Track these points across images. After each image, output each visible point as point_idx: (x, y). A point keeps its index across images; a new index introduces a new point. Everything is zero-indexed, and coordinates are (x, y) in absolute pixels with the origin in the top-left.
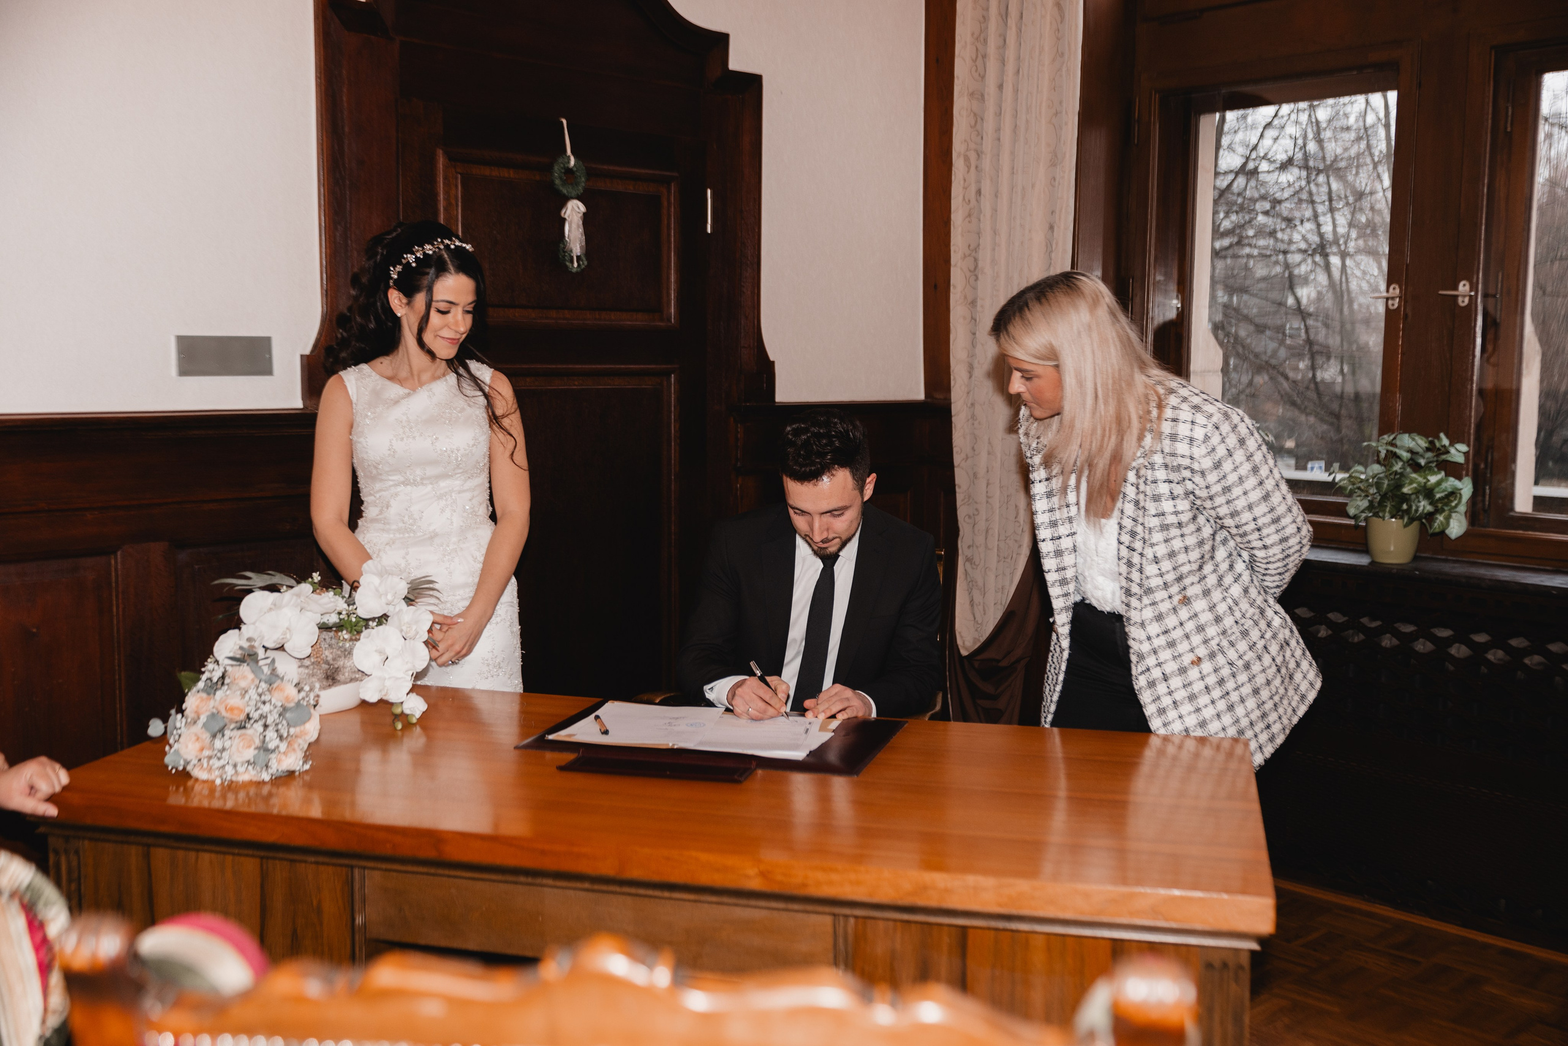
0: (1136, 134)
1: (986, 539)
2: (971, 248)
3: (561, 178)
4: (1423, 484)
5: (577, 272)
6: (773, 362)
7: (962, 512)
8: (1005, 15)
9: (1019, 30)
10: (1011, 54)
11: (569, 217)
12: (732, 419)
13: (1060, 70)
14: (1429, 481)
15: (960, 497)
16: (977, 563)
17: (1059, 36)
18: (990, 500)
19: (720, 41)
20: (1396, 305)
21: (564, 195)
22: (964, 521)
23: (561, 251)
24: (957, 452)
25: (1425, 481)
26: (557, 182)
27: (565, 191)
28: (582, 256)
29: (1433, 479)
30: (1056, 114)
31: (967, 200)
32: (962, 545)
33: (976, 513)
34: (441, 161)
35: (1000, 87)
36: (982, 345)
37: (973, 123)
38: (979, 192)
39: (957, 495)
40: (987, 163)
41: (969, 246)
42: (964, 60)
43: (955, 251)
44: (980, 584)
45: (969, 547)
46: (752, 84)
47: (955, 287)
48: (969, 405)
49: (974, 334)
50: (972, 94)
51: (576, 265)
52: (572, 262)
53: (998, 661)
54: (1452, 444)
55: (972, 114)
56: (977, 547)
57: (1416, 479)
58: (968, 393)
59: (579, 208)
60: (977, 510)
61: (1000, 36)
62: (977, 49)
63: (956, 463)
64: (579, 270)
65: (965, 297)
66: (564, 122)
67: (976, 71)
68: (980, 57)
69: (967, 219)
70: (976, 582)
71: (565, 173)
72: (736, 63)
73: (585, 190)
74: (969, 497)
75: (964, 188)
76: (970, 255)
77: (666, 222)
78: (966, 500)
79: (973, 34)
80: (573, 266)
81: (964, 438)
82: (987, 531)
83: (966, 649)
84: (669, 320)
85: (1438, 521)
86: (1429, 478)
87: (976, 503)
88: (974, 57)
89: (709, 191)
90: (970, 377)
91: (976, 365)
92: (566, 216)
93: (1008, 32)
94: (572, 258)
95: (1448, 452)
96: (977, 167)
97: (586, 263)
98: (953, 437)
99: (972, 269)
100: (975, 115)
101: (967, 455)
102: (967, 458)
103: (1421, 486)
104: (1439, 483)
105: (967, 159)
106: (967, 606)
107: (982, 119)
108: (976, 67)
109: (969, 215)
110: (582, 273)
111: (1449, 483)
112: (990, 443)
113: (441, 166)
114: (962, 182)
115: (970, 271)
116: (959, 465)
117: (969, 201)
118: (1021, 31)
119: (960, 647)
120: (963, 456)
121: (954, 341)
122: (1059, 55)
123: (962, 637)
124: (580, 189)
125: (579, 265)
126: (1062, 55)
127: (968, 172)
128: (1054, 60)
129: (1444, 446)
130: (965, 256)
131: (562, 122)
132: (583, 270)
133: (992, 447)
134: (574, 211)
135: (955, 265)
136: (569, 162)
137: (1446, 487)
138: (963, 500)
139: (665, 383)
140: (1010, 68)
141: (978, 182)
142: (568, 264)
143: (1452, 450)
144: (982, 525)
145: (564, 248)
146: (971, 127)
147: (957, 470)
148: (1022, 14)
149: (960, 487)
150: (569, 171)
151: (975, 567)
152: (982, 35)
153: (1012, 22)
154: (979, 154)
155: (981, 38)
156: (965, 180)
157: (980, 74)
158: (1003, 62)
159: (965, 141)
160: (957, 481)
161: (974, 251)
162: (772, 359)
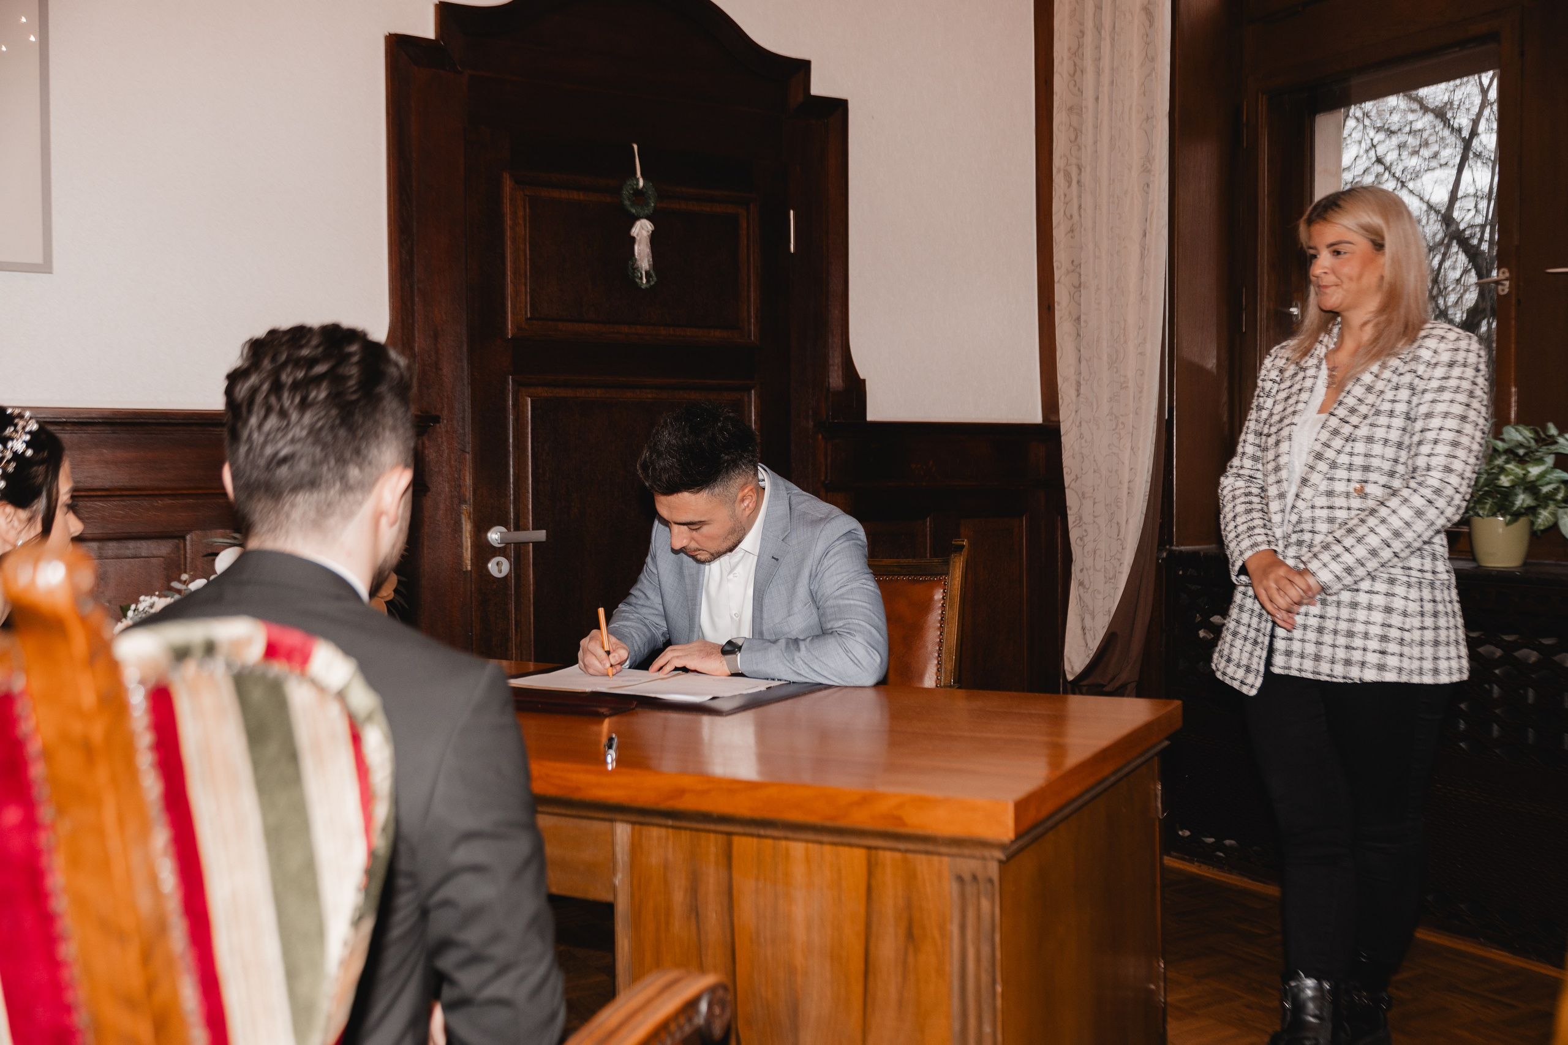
0: (1245, 138)
1: (1094, 560)
2: (1074, 264)
3: (629, 199)
4: (1521, 476)
5: (646, 288)
6: (864, 381)
7: (1074, 535)
8: (1098, 28)
9: (1113, 39)
10: (1106, 63)
11: (637, 235)
12: (820, 436)
13: (1149, 75)
14: (1529, 472)
15: (1071, 519)
16: (1087, 586)
17: (1148, 41)
18: (1096, 519)
19: (803, 67)
20: (1507, 290)
21: (633, 214)
22: (1076, 544)
23: (630, 268)
24: (1067, 473)
25: (1524, 472)
26: (627, 203)
27: (634, 211)
28: (651, 272)
29: (1535, 471)
30: (1148, 119)
31: (1069, 216)
32: (1075, 569)
33: (1085, 534)
34: (508, 184)
35: (1097, 99)
36: (1087, 360)
37: (1073, 137)
38: (1080, 207)
39: (1069, 517)
40: (1086, 178)
41: (1073, 262)
42: (1062, 77)
43: (1057, 268)
44: (1091, 608)
45: (1082, 570)
46: (837, 109)
47: (1059, 304)
48: (1078, 423)
49: (1080, 351)
50: (1071, 109)
51: (644, 281)
52: (641, 278)
53: (1104, 686)
54: (1561, 434)
55: (1072, 129)
56: (1087, 569)
57: (1512, 470)
58: (1076, 412)
59: (647, 227)
60: (1085, 531)
61: (1096, 48)
62: (1075, 65)
63: (1066, 485)
64: (648, 286)
65: (1070, 313)
66: (635, 147)
67: (1075, 85)
68: (1077, 71)
69: (1070, 234)
70: (1087, 606)
71: (633, 194)
72: (817, 88)
73: (655, 210)
74: (1081, 519)
75: (1064, 203)
76: (1073, 271)
77: (745, 242)
78: (1078, 522)
79: (1069, 49)
80: (642, 282)
81: (1074, 458)
82: (1095, 553)
83: (1072, 673)
84: (750, 336)
85: (1542, 517)
86: (1530, 469)
87: (1085, 524)
88: (1072, 72)
89: (792, 212)
90: (1078, 395)
91: (1082, 382)
92: (635, 235)
93: (1102, 43)
94: (641, 274)
95: (1555, 443)
96: (1078, 182)
97: (655, 279)
98: (1063, 457)
99: (1077, 284)
100: (1075, 129)
101: (1076, 476)
102: (1077, 478)
103: (1518, 478)
104: (1542, 475)
105: (1067, 175)
106: (1079, 631)
107: (1081, 132)
108: (1075, 81)
109: (1072, 231)
110: (651, 289)
111: (1555, 475)
112: (1095, 461)
113: (508, 189)
114: (1062, 197)
115: (1075, 287)
116: (1069, 487)
117: (1071, 216)
118: (1114, 40)
119: (1067, 672)
120: (1073, 476)
121: (1060, 358)
122: (1150, 59)
123: (1070, 662)
124: (648, 211)
125: (648, 281)
126: (1153, 60)
127: (1069, 186)
128: (1142, 65)
129: (1552, 436)
130: (1068, 272)
131: (633, 148)
132: (652, 287)
133: (1097, 464)
134: (642, 229)
135: (1059, 281)
136: (638, 184)
137: (1551, 479)
138: (1074, 522)
139: (746, 399)
140: (1106, 79)
141: (1080, 197)
142: (637, 280)
143: (1561, 440)
144: (1090, 547)
145: (633, 265)
146: (1071, 142)
147: (1067, 491)
148: (1115, 24)
149: (1070, 509)
150: (638, 193)
151: (1085, 590)
152: (1080, 49)
153: (1106, 33)
154: (1080, 168)
155: (1077, 53)
156: (1065, 195)
157: (1079, 89)
158: (1098, 72)
159: (1064, 156)
160: (1068, 504)
161: (1076, 266)
162: (862, 377)
